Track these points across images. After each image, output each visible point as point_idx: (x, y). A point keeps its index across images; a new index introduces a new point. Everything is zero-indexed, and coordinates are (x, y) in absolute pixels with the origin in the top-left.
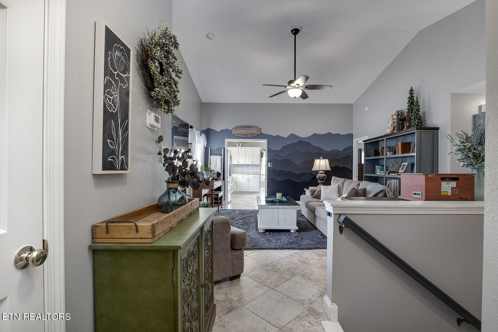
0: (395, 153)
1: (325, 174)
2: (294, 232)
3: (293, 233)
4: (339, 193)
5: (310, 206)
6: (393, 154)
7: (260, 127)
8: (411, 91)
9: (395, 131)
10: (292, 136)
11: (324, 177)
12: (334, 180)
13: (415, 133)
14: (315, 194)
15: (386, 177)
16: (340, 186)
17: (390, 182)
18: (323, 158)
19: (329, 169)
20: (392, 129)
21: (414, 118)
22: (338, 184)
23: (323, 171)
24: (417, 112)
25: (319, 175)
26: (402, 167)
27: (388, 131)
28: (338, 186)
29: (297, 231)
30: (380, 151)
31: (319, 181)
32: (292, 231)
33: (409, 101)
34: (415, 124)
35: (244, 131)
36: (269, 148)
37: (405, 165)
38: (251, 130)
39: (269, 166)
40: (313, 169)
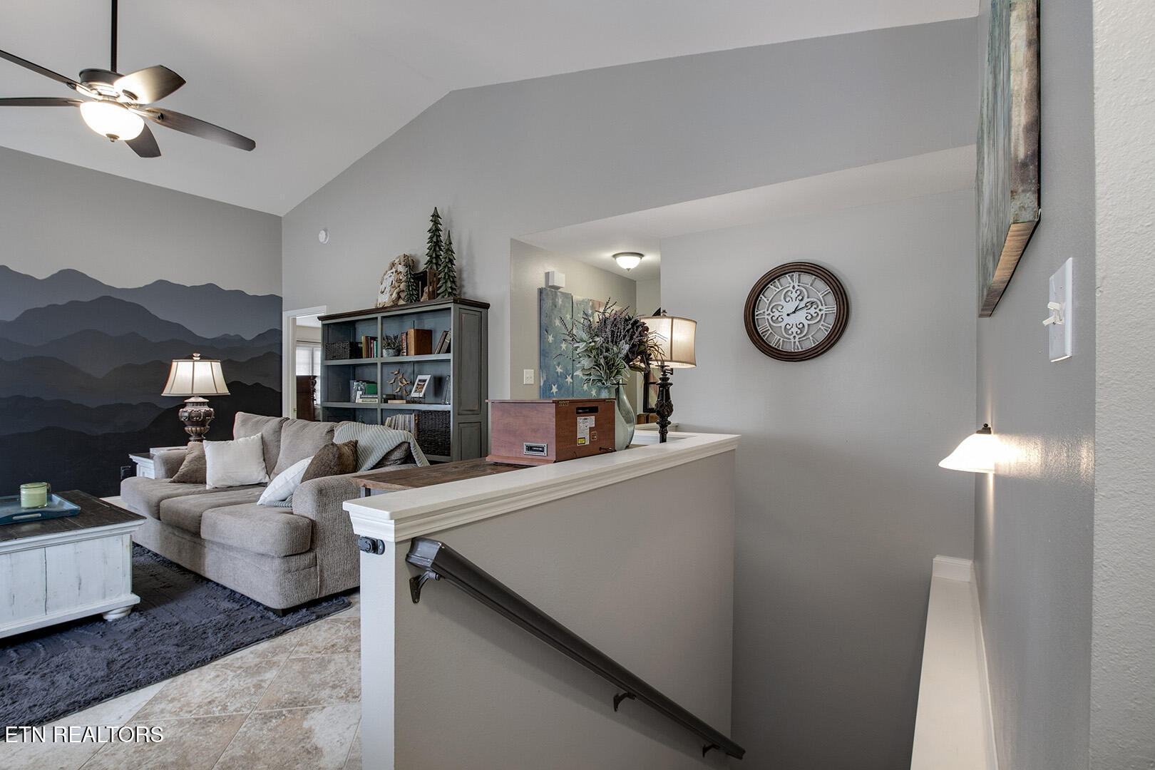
0: (398, 352)
1: (209, 405)
2: (123, 615)
3: (116, 621)
4: (264, 460)
5: (177, 513)
6: (395, 356)
8: (436, 217)
9: (401, 302)
11: (207, 414)
12: (244, 422)
13: (450, 309)
14: (183, 469)
15: (382, 410)
16: (264, 436)
17: (394, 420)
18: (203, 358)
19: (223, 390)
20: (395, 295)
21: (445, 278)
22: (259, 435)
23: (204, 397)
24: (450, 266)
25: (189, 409)
26: (418, 384)
27: (385, 300)
28: (262, 438)
29: (134, 609)
30: (363, 346)
31: (188, 429)
32: (110, 617)
33: (431, 238)
34: (446, 290)
37: (425, 381)
40: (166, 393)
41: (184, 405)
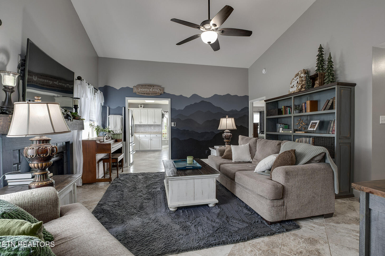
0: (301, 111)
1: (231, 133)
2: (213, 206)
3: (212, 207)
4: (250, 153)
5: (226, 170)
6: (299, 113)
7: (163, 87)
8: (321, 49)
9: (303, 90)
10: (195, 96)
11: (230, 136)
12: (242, 139)
13: (335, 88)
14: (225, 154)
15: (294, 135)
16: (250, 144)
17: (300, 140)
18: (229, 117)
19: (235, 128)
20: (300, 87)
21: (328, 75)
22: (248, 144)
23: (229, 130)
24: (331, 69)
25: (225, 134)
26: (311, 125)
27: (295, 89)
28: (249, 145)
29: (216, 204)
30: (283, 110)
31: (225, 140)
32: (210, 206)
33: (318, 59)
34: (329, 80)
35: (146, 90)
36: (172, 108)
37: (316, 123)
38: (153, 89)
39: (173, 125)
40: (219, 129)
41: (224, 133)
